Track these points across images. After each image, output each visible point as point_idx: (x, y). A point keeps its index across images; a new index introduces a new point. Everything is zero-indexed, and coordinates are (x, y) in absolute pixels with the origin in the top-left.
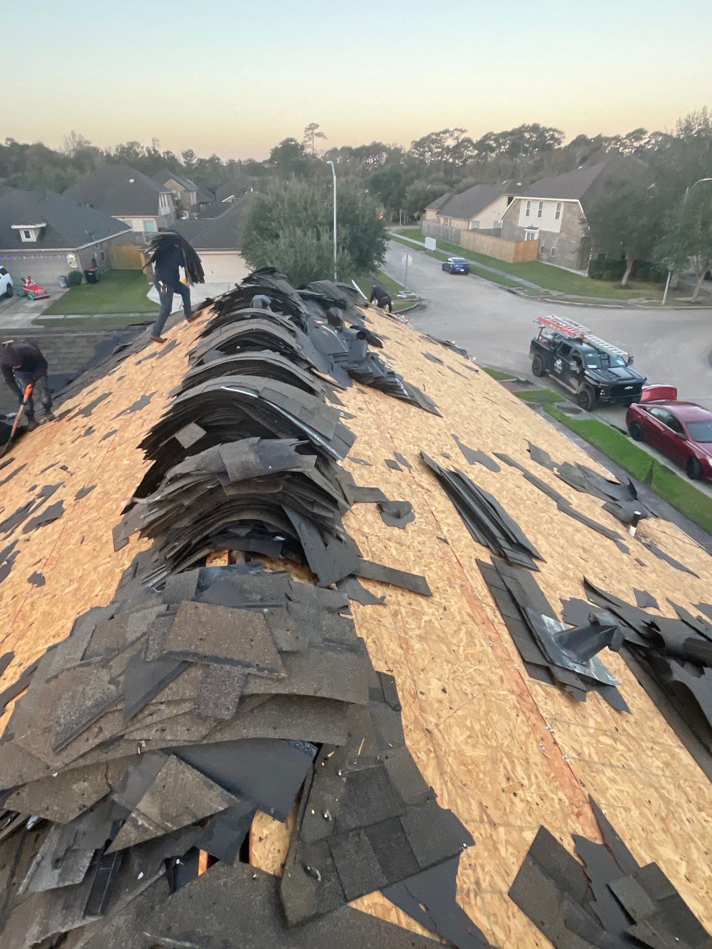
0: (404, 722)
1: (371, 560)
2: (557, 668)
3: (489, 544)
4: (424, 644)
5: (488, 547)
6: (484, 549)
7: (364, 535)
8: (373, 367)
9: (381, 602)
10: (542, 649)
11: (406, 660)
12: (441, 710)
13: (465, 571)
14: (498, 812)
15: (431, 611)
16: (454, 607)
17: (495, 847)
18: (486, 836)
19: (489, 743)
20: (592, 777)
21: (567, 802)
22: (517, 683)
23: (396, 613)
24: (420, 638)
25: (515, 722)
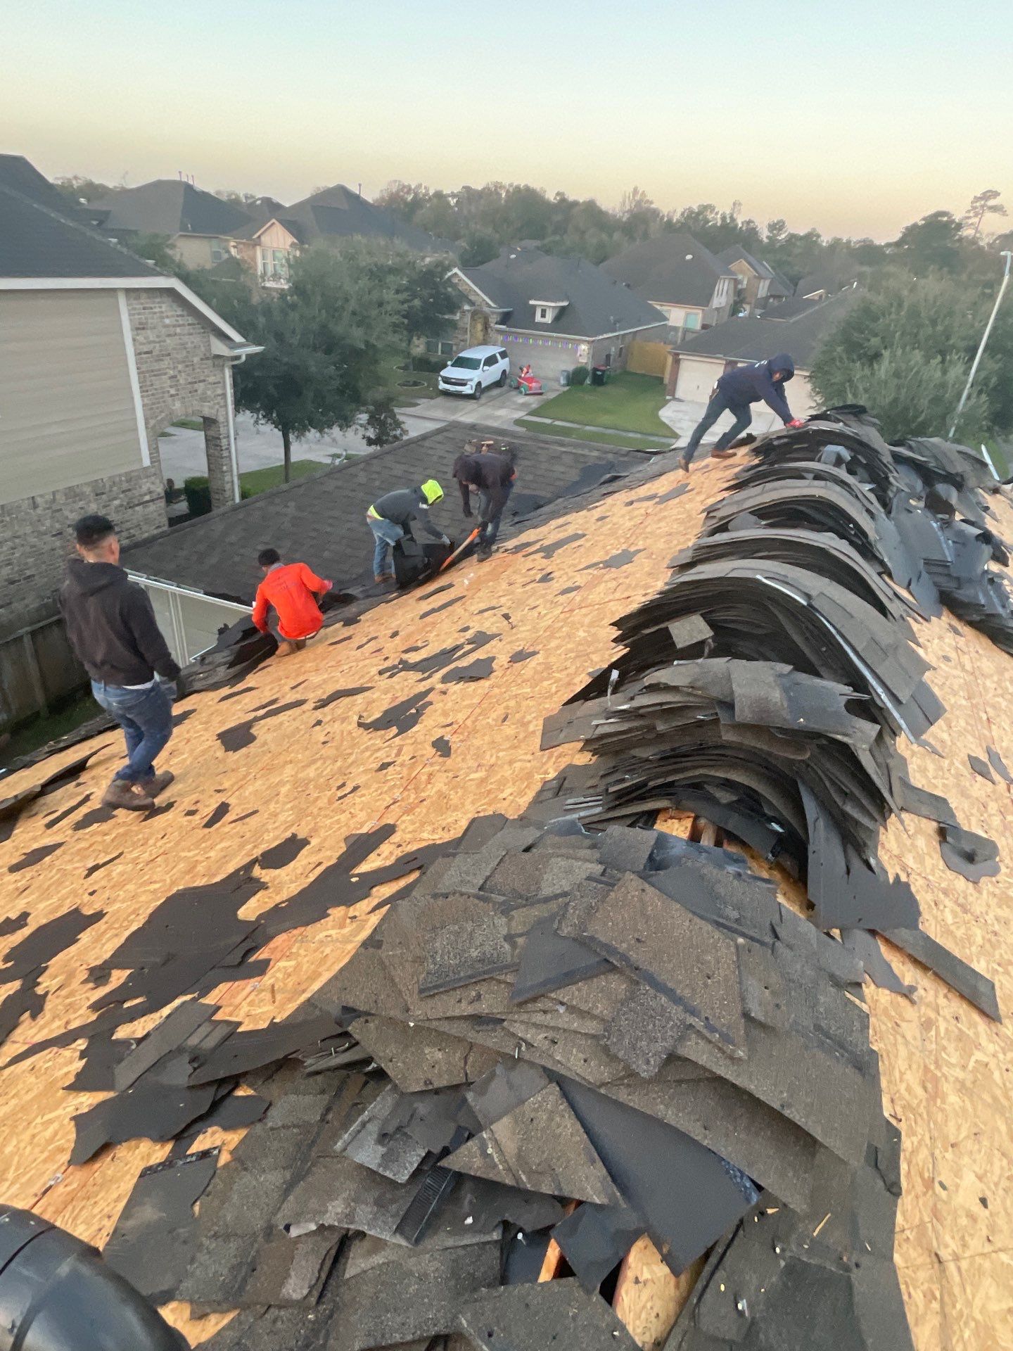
0: (899, 1219)
4: (966, 1098)
7: (905, 868)
8: (986, 594)
9: (907, 993)
11: (928, 1113)
12: (971, 1236)
15: (991, 1047)
23: (929, 1024)
24: (962, 1087)
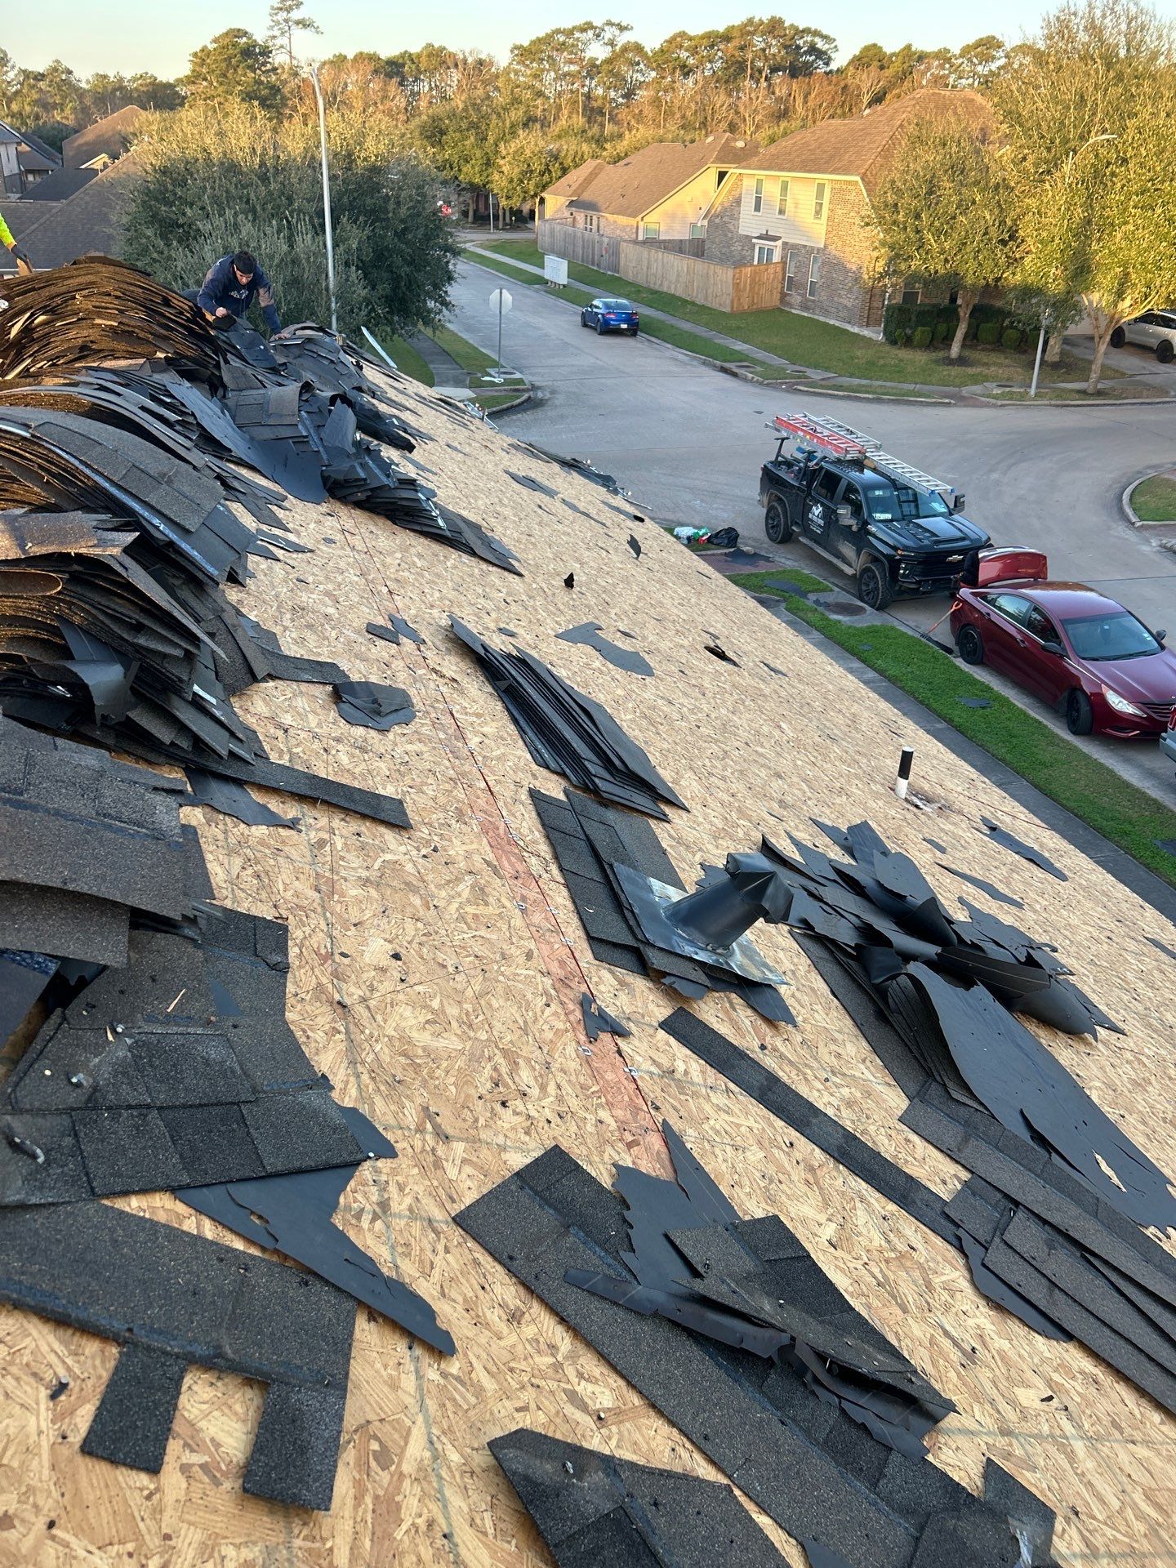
0: (290, 988)
1: (288, 764)
2: (656, 952)
3: (568, 771)
5: (563, 775)
6: (555, 777)
7: (279, 726)
9: (292, 825)
10: (632, 922)
11: (323, 907)
12: (381, 982)
13: (500, 804)
14: (460, 1123)
15: (403, 849)
16: (457, 850)
17: (438, 1164)
18: (423, 1150)
19: (472, 1034)
20: (680, 1101)
21: (613, 1125)
22: (562, 963)
23: (321, 843)
24: (366, 882)
25: (539, 1013)
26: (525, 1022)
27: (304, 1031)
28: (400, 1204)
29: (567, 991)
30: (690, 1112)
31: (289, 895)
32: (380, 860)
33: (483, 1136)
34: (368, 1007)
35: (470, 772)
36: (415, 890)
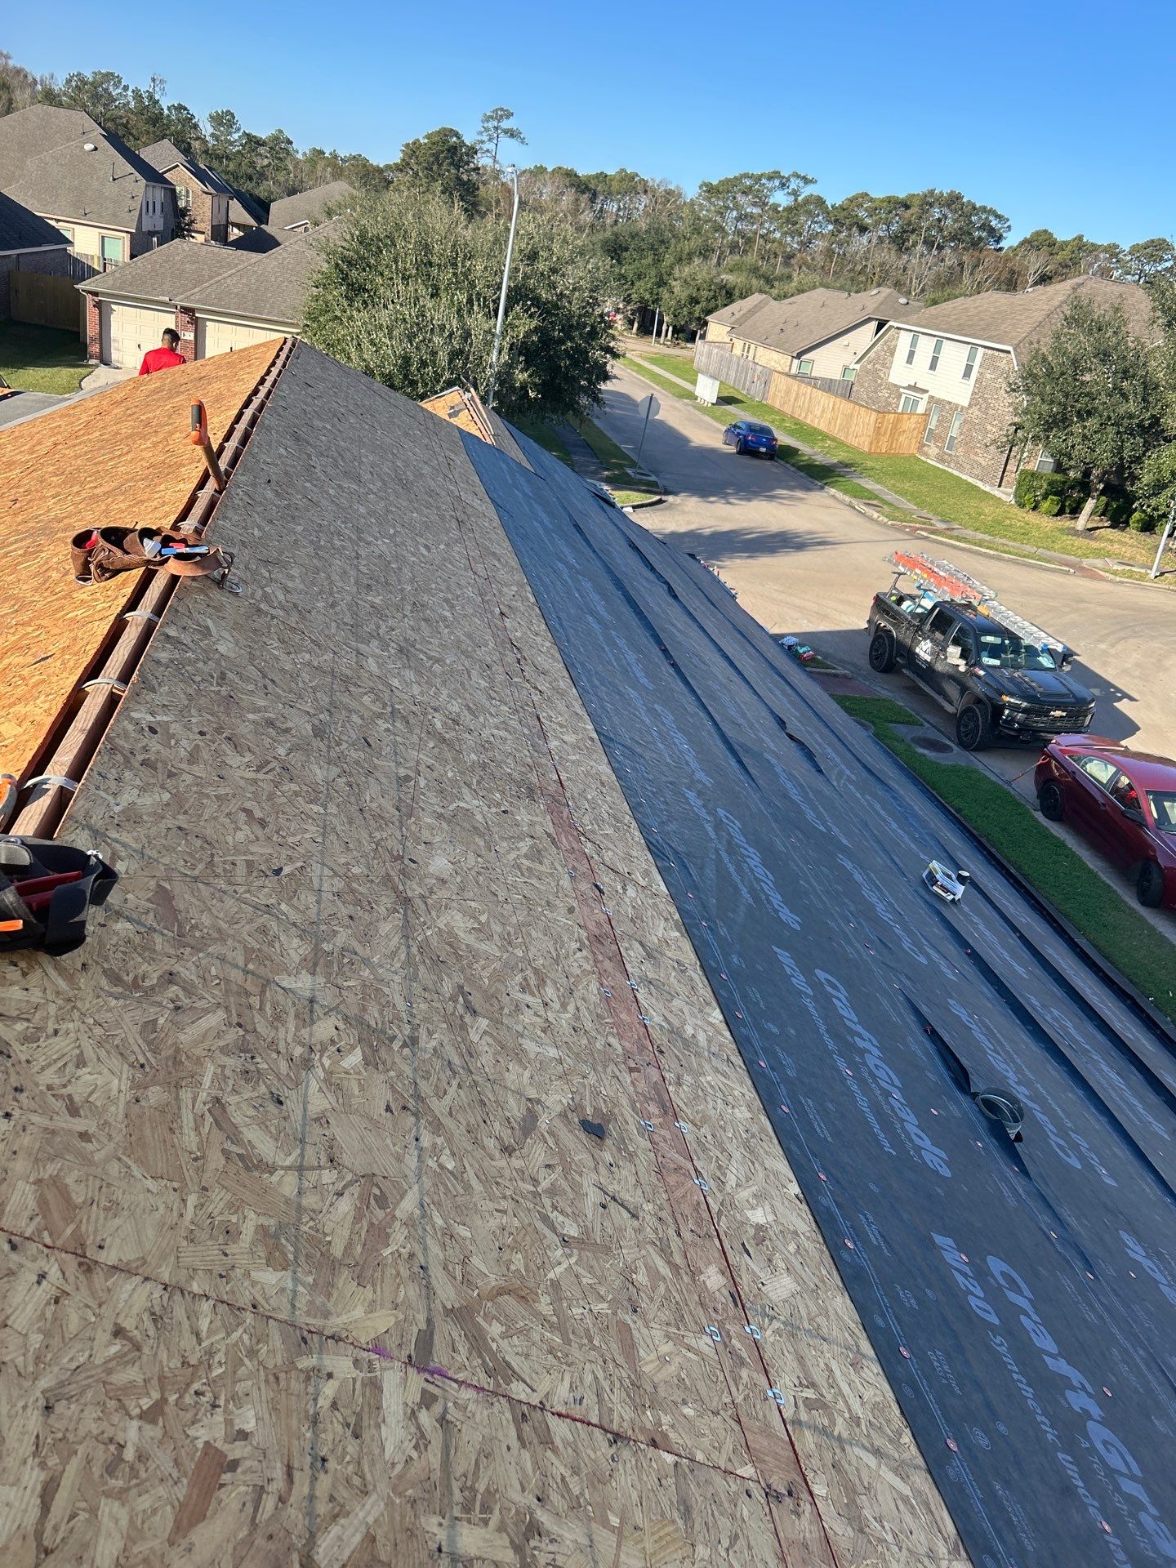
13: (568, 795)
14: (487, 1006)
15: (476, 802)
16: (522, 816)
17: (463, 1027)
18: (453, 1014)
19: (510, 949)
20: (684, 1054)
21: (620, 1050)
22: (598, 924)
23: (407, 778)
24: (440, 816)
25: (571, 953)
26: (558, 955)
27: (370, 903)
28: (427, 1043)
29: (600, 946)
30: (690, 1065)
31: (374, 805)
32: (455, 805)
33: (505, 1021)
34: (426, 903)
35: (546, 765)
36: (481, 835)
